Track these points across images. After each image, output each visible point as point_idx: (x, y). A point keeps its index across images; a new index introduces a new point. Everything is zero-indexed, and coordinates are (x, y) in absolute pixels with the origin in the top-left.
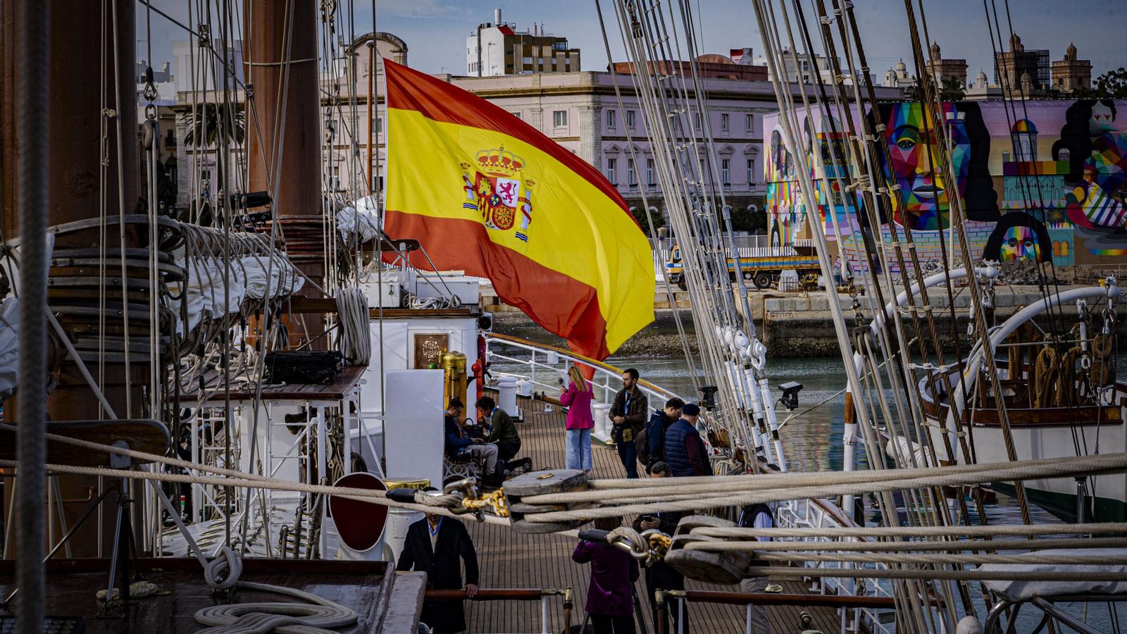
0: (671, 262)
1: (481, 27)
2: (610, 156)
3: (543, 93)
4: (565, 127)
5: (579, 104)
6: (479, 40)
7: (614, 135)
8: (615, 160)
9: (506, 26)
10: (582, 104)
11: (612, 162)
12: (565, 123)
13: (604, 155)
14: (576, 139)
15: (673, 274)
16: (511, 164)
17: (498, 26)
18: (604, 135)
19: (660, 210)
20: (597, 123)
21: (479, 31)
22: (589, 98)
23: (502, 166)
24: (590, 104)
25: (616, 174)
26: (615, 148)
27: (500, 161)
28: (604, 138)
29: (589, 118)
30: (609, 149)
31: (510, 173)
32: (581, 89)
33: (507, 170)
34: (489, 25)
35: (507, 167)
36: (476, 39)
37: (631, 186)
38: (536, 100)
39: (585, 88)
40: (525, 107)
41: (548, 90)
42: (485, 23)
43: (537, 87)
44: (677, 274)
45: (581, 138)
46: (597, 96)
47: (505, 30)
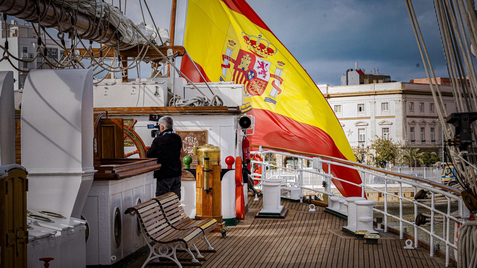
0: (444, 175)
1: (348, 71)
2: (412, 126)
3: (376, 94)
4: (387, 111)
5: (395, 99)
6: (347, 77)
7: (413, 115)
8: (414, 128)
9: (360, 70)
10: (396, 99)
11: (412, 129)
12: (387, 109)
13: (408, 125)
14: (394, 117)
15: (445, 182)
16: (266, 49)
17: (357, 70)
18: (408, 115)
19: (438, 154)
20: (405, 108)
21: (347, 73)
22: (401, 96)
23: (259, 50)
24: (401, 99)
25: (414, 135)
26: (413, 122)
27: (257, 45)
28: (408, 117)
29: (400, 106)
30: (410, 122)
31: (264, 55)
32: (396, 91)
33: (262, 53)
34: (352, 70)
35: (262, 51)
36: (345, 76)
37: (422, 141)
38: (372, 97)
39: (398, 91)
40: (367, 100)
41: (378, 92)
42: (350, 68)
43: (373, 90)
44: (447, 181)
45: (396, 117)
46: (404, 95)
47: (360, 72)
